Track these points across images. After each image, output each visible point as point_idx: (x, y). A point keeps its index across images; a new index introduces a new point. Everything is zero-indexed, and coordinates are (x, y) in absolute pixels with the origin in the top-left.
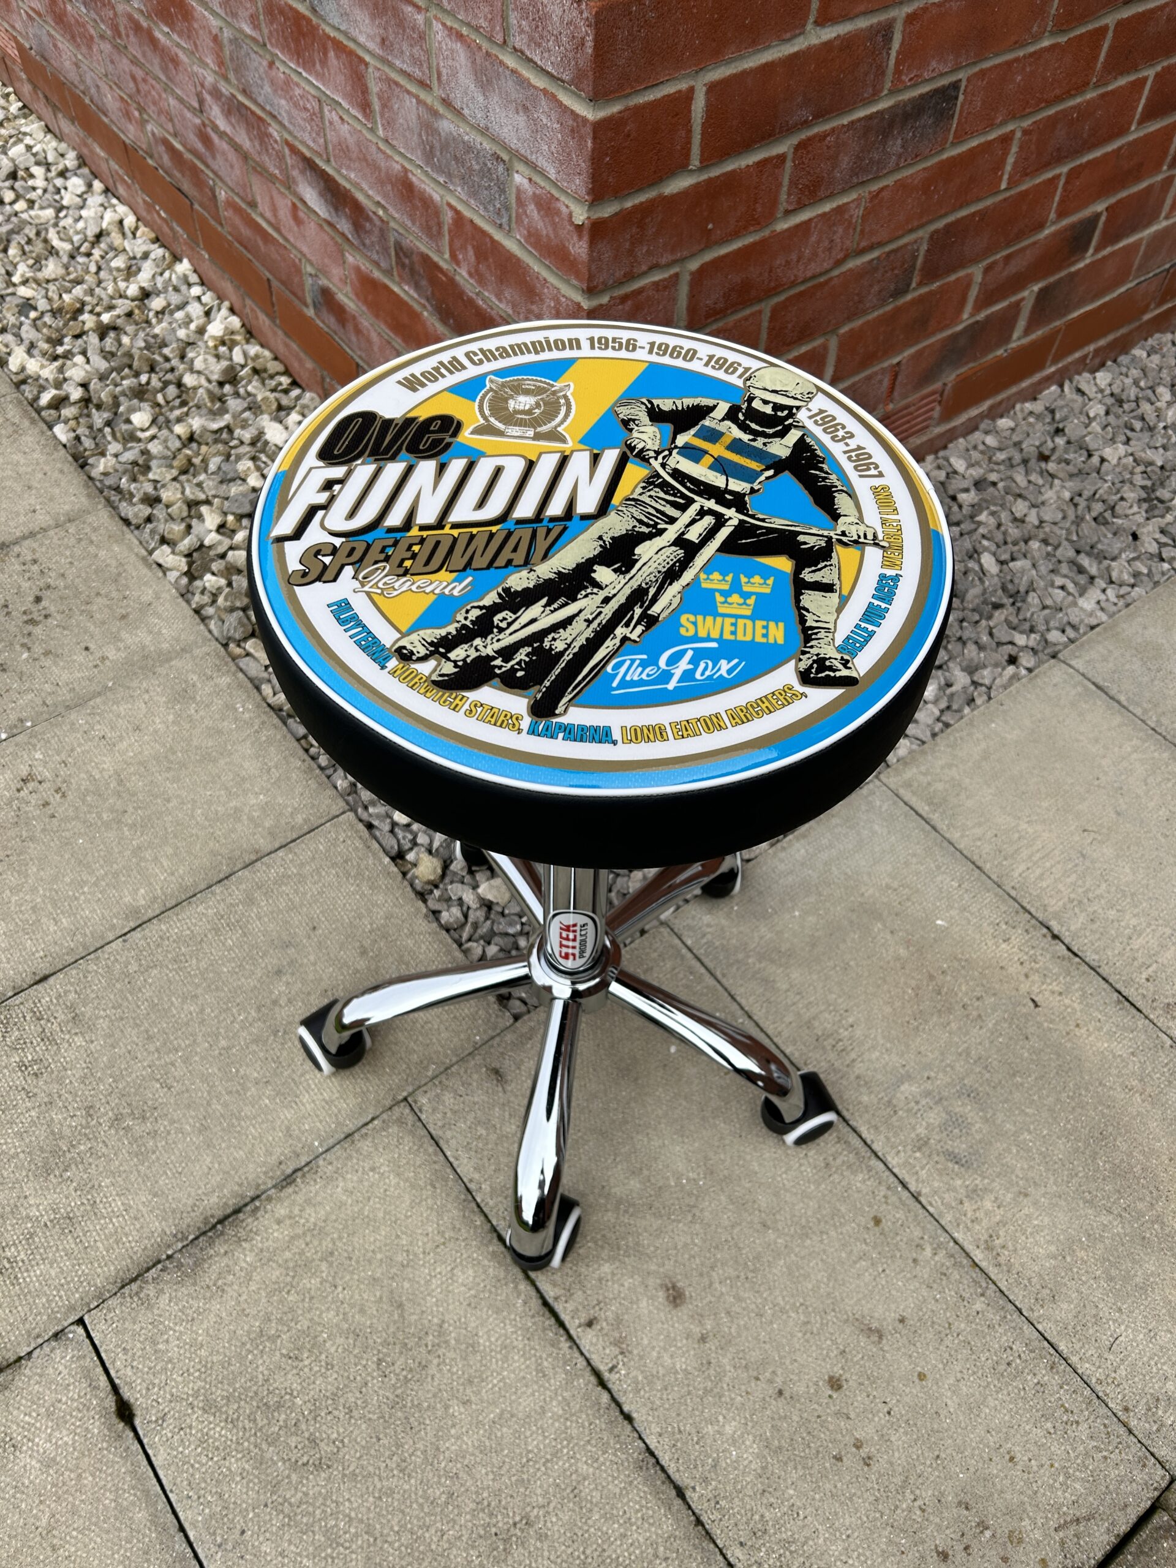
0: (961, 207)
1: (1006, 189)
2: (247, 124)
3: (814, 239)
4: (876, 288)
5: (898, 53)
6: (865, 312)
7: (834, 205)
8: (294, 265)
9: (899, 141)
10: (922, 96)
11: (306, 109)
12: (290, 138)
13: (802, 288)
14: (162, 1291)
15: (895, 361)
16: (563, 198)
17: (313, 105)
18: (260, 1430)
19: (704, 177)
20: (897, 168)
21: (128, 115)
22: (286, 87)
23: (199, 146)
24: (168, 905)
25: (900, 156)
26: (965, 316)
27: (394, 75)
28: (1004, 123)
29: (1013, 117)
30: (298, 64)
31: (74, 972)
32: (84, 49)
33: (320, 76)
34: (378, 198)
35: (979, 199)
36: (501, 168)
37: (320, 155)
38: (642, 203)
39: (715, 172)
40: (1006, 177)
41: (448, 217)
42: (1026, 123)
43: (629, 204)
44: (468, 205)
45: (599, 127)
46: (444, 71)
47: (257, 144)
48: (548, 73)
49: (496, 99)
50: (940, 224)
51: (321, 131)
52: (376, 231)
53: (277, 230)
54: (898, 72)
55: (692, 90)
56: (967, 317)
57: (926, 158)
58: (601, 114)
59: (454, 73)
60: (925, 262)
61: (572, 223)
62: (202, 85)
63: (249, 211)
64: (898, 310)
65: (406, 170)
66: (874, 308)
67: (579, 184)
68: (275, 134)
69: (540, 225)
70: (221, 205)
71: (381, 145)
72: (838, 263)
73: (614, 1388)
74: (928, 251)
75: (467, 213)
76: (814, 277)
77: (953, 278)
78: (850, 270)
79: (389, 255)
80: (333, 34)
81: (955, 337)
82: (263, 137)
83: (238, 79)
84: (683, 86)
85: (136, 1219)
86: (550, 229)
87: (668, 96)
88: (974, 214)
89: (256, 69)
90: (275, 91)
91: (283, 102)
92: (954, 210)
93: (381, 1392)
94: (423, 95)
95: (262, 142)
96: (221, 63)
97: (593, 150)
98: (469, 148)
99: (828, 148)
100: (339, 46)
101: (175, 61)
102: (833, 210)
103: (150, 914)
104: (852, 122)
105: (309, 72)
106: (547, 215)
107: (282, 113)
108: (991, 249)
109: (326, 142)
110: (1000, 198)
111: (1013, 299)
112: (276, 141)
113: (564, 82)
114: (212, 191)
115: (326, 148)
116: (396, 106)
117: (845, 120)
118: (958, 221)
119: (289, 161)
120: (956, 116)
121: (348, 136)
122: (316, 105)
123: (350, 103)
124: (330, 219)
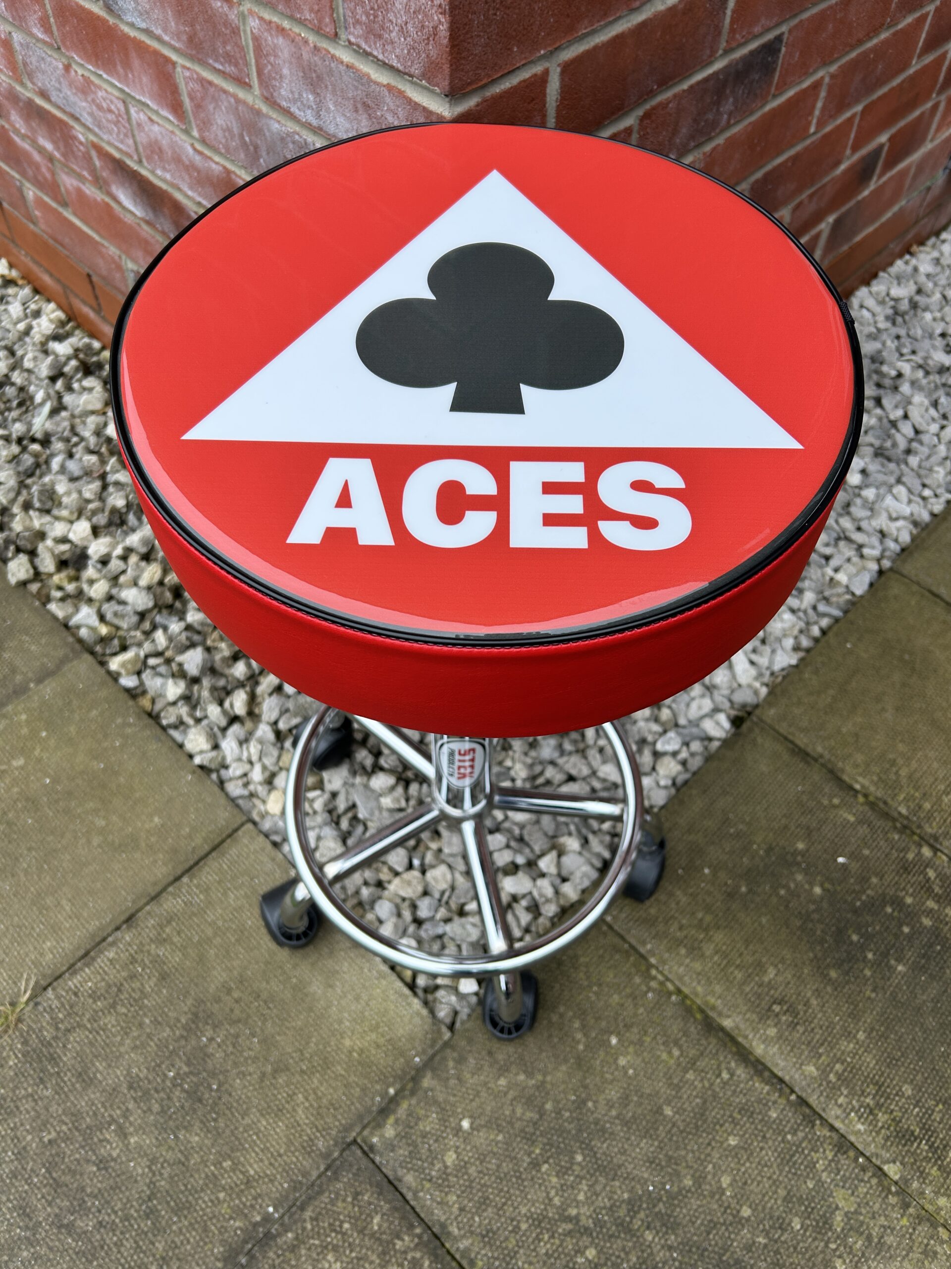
0: (777, 155)
1: (814, 133)
2: (49, 127)
5: (734, 12)
8: (114, 262)
9: (731, 100)
10: (752, 53)
11: (110, 111)
12: (95, 140)
17: (117, 106)
20: (728, 126)
22: (86, 89)
27: (205, 73)
28: (816, 70)
29: (823, 63)
30: (97, 66)
33: (125, 80)
35: (792, 146)
37: (130, 156)
40: (814, 122)
42: (833, 68)
47: (61, 146)
48: (393, 68)
49: (329, 96)
50: (759, 175)
51: (130, 132)
54: (732, 31)
55: (546, 72)
57: (751, 113)
58: (458, 110)
59: (278, 70)
63: (61, 209)
65: (228, 172)
68: (82, 138)
71: (198, 146)
80: (132, 33)
82: (67, 139)
83: (33, 83)
84: (538, 69)
87: (524, 81)
88: (787, 160)
89: (52, 73)
90: (75, 93)
91: (85, 104)
92: (771, 158)
94: (242, 94)
95: (67, 145)
96: (13, 68)
99: (670, 115)
100: (140, 47)
104: (691, 87)
105: (110, 73)
107: (86, 116)
108: (799, 190)
109: (135, 143)
110: (808, 142)
111: (813, 232)
112: (81, 143)
113: (411, 76)
114: (20, 190)
115: (137, 150)
116: (211, 107)
117: (685, 86)
118: (775, 169)
119: (97, 163)
120: (778, 69)
121: (159, 137)
122: (121, 106)
123: (159, 104)
124: (146, 217)
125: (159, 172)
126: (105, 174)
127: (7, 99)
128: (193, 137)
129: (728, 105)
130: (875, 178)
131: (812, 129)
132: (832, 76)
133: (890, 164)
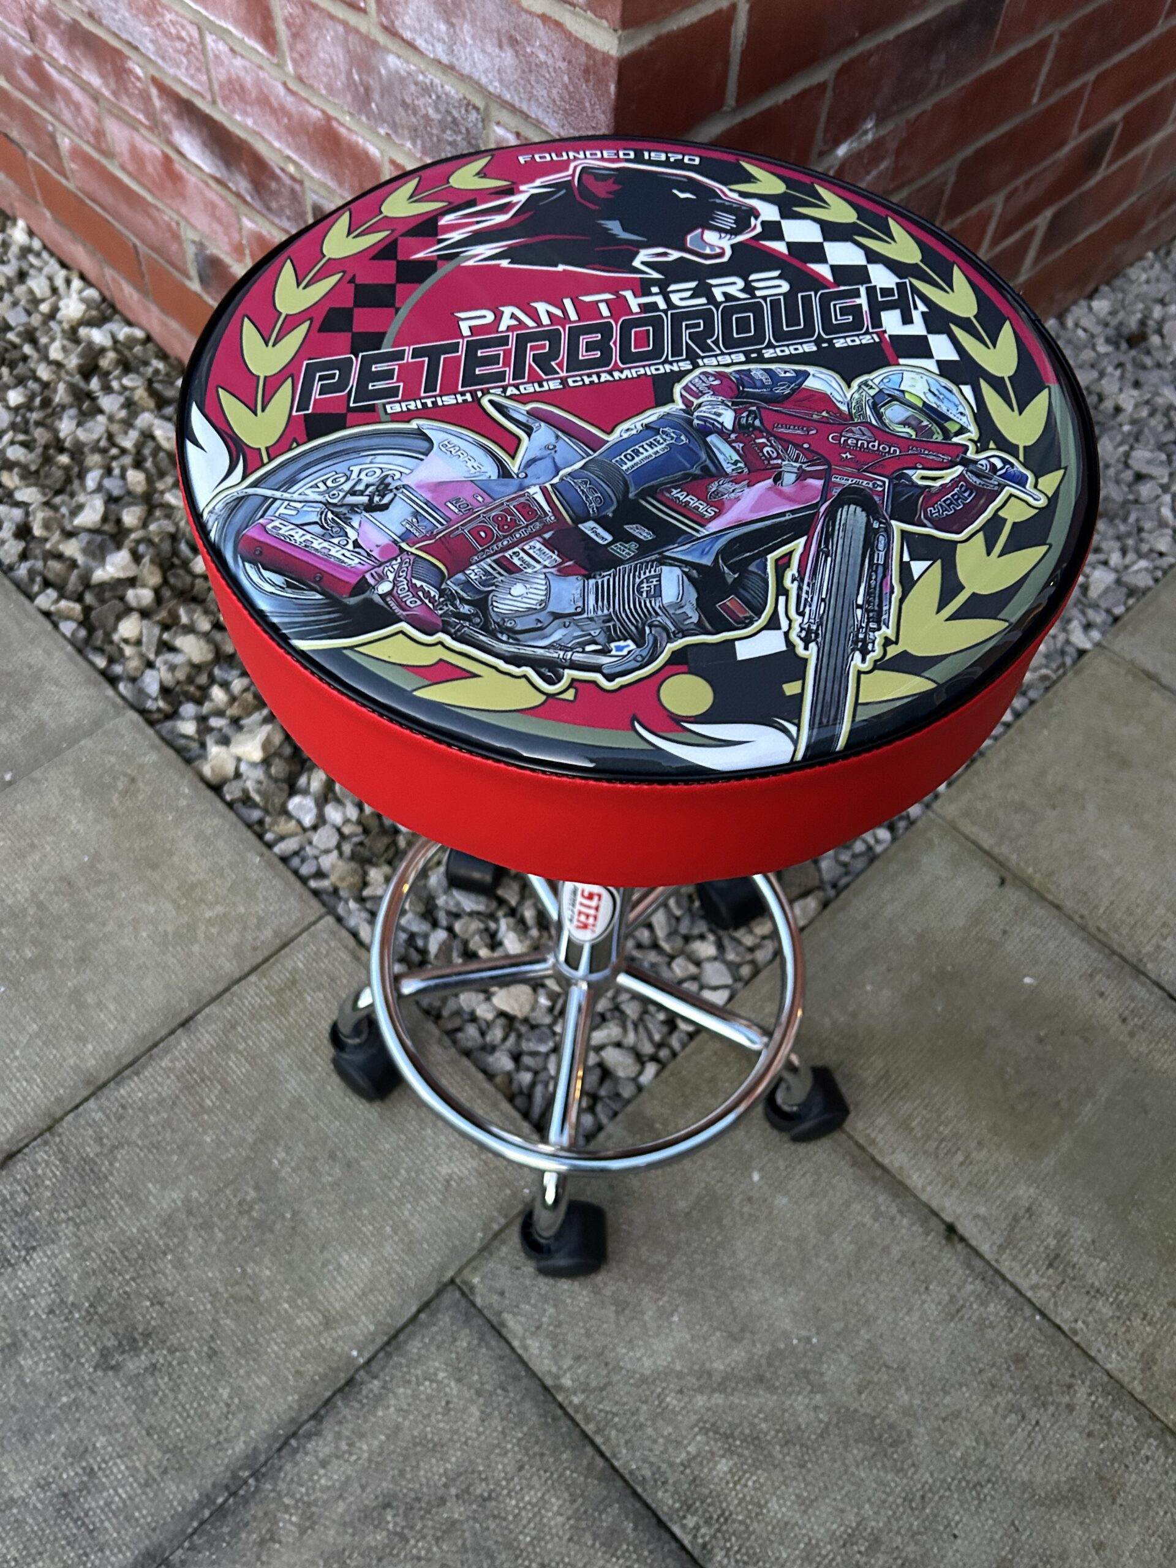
0: (992, 128)
1: (1038, 104)
2: (96, 56)
7: (870, 139)
8: (169, 228)
9: (943, 57)
11: (181, 39)
12: (157, 75)
17: (189, 33)
19: (738, 119)
20: (938, 87)
23: (33, 84)
25: (941, 75)
28: (1043, 25)
29: (1052, 17)
34: (288, 152)
35: (1010, 117)
36: (472, 118)
37: (201, 95)
39: (751, 112)
40: (1038, 89)
42: (1064, 25)
45: (623, 67)
47: (112, 82)
49: (466, 27)
50: (969, 151)
51: (203, 66)
52: (286, 192)
53: (145, 186)
55: (730, 8)
57: (965, 74)
58: (629, 48)
60: (951, 196)
62: (33, 10)
63: (105, 162)
65: (328, 118)
68: (139, 71)
70: (65, 155)
71: (291, 85)
74: (954, 183)
77: (974, 211)
82: (120, 72)
85: (147, 1485)
87: (703, 19)
88: (1001, 137)
90: (136, 16)
91: (146, 29)
92: (985, 132)
94: (355, 21)
95: (119, 81)
98: (424, 91)
99: (870, 70)
102: (869, 146)
104: (898, 37)
107: (149, 45)
108: (1015, 174)
109: (210, 79)
110: (1029, 113)
111: (1028, 227)
112: (138, 79)
114: (53, 137)
115: (211, 89)
116: (313, 36)
117: (890, 35)
119: (157, 103)
120: (1001, 22)
121: (242, 74)
122: (195, 34)
123: (246, 31)
124: (218, 175)
125: (238, 117)
126: (167, 118)
127: (43, 19)
128: (287, 74)
129: (938, 63)
130: (1104, 165)
131: (1035, 100)
132: (1063, 35)
133: (1123, 149)
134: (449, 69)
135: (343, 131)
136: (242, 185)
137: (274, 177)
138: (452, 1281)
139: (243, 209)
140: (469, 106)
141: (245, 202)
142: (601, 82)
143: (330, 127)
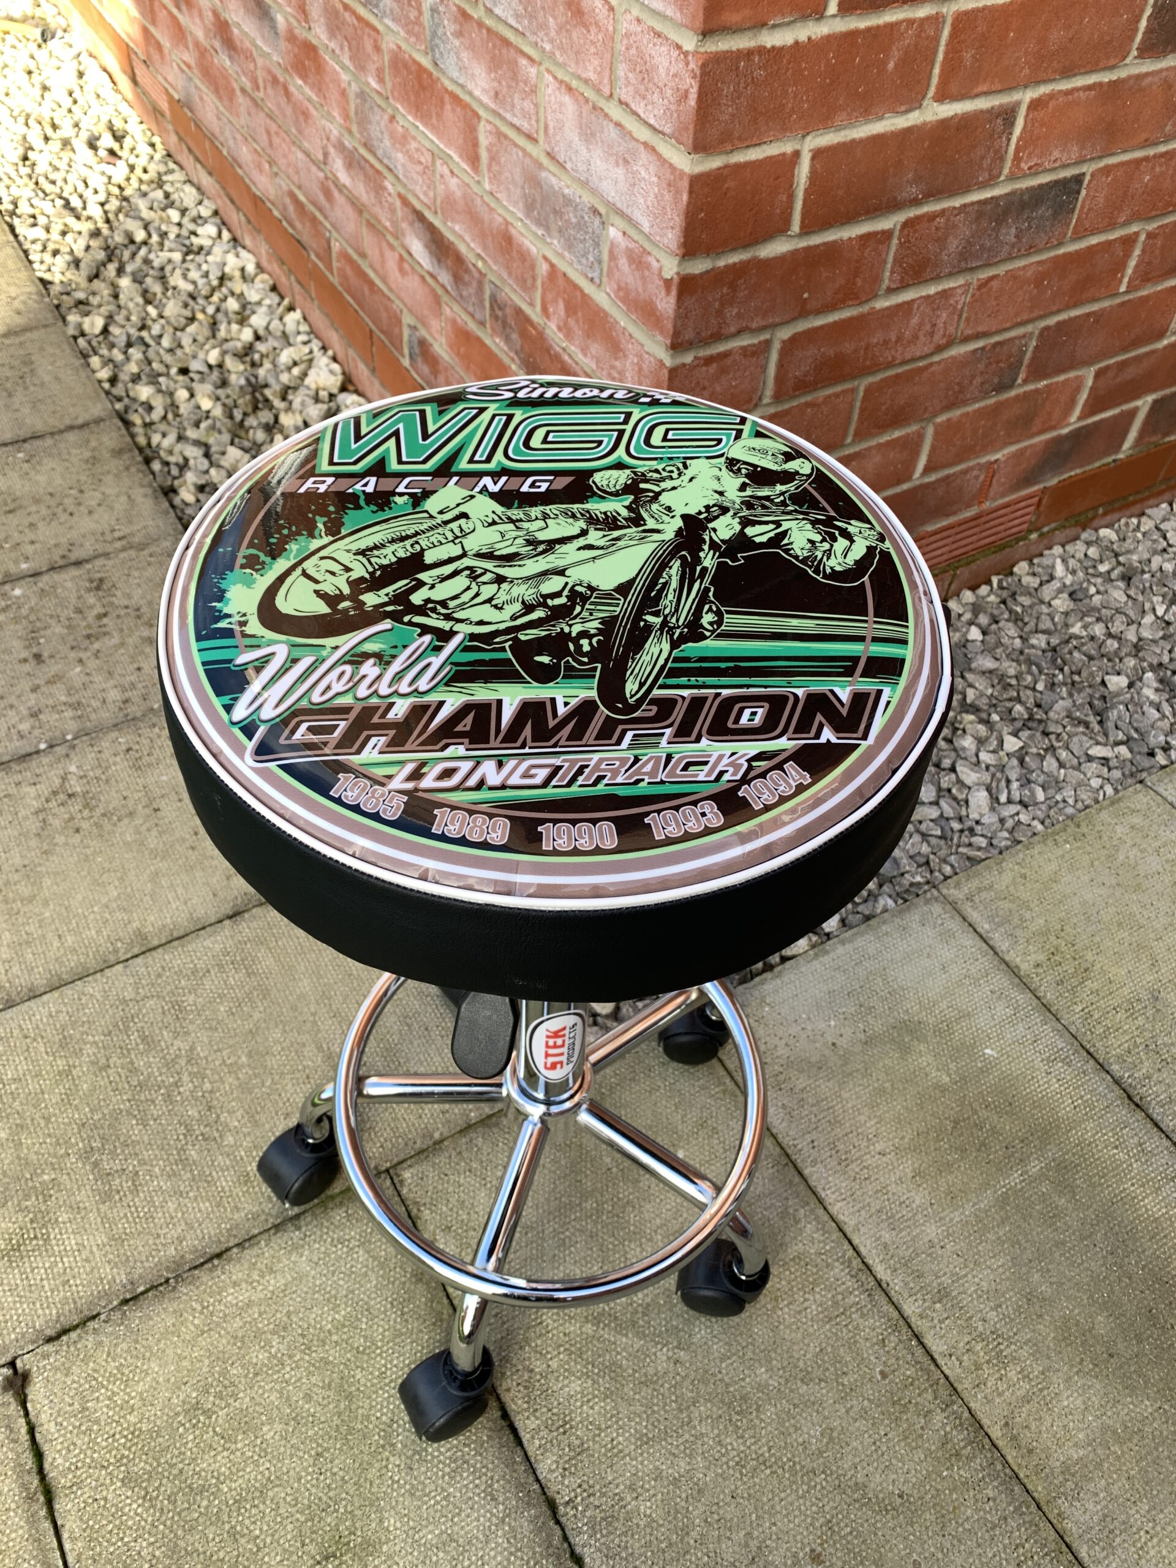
0: (1075, 306)
1: (1127, 292)
2: (366, 176)
3: (915, 321)
4: (978, 380)
5: (1019, 139)
6: (965, 403)
7: (940, 288)
8: (396, 316)
9: (1013, 230)
10: (1041, 187)
11: (420, 163)
12: (403, 191)
13: (900, 370)
14: (100, 1343)
15: (993, 458)
16: (655, 252)
17: (426, 158)
18: (179, 1514)
19: (803, 243)
20: (1010, 258)
21: (259, 167)
22: (402, 140)
23: (321, 198)
24: (175, 935)
25: (1013, 246)
26: (1073, 418)
27: (505, 129)
28: (1127, 223)
29: (1136, 217)
30: (416, 117)
31: (70, 992)
32: (226, 103)
33: (434, 129)
34: (479, 251)
35: (1094, 300)
36: (597, 221)
37: (429, 208)
38: (735, 264)
39: (816, 240)
40: (1126, 280)
41: (543, 268)
42: (1151, 226)
43: (721, 263)
44: (562, 256)
45: (697, 182)
46: (551, 125)
47: (372, 195)
48: (651, 126)
49: (599, 152)
50: (1052, 321)
51: (431, 185)
52: (475, 284)
53: (384, 280)
54: (1017, 159)
55: (797, 154)
56: (1074, 421)
57: (1040, 251)
58: (699, 169)
59: (560, 128)
60: (1034, 358)
61: (660, 277)
62: (328, 139)
63: (360, 261)
64: (999, 406)
65: (507, 223)
66: (976, 400)
67: (672, 238)
68: (390, 187)
69: (630, 280)
70: (334, 255)
71: (487, 198)
72: (940, 349)
73: (569, 1525)
74: (1036, 347)
75: (562, 266)
76: (914, 360)
77: (1062, 378)
78: (952, 357)
79: (484, 307)
80: (451, 87)
81: (1059, 440)
82: (379, 190)
83: (361, 133)
84: (786, 147)
85: (87, 1260)
86: (639, 283)
87: (771, 158)
88: (1088, 315)
89: (378, 123)
90: (393, 144)
91: (400, 155)
92: (1068, 307)
93: (314, 1490)
94: (529, 147)
95: (377, 193)
96: (346, 117)
97: (689, 203)
98: (568, 201)
99: (937, 229)
100: (455, 98)
101: (306, 115)
102: (938, 293)
103: (156, 942)
104: (965, 206)
105: (426, 125)
106: (638, 269)
107: (399, 167)
108: (1104, 353)
109: (435, 195)
110: (1118, 301)
111: (1126, 407)
112: (390, 194)
113: (664, 134)
114: (328, 241)
115: (435, 201)
116: (503, 160)
117: (957, 202)
118: (1071, 320)
119: (399, 213)
120: (1077, 211)
121: (455, 189)
122: (430, 159)
123: (461, 156)
124: (431, 270)
125: (449, 224)
126: (404, 224)
127: (335, 147)
128: (485, 190)
131: (1123, 289)
132: (1150, 236)
134: (585, 184)
135: (513, 232)
136: (445, 278)
137: (467, 271)
138: (387, 1171)
139: (445, 298)
140: (595, 212)
141: (447, 291)
142: (678, 192)
143: (507, 230)
